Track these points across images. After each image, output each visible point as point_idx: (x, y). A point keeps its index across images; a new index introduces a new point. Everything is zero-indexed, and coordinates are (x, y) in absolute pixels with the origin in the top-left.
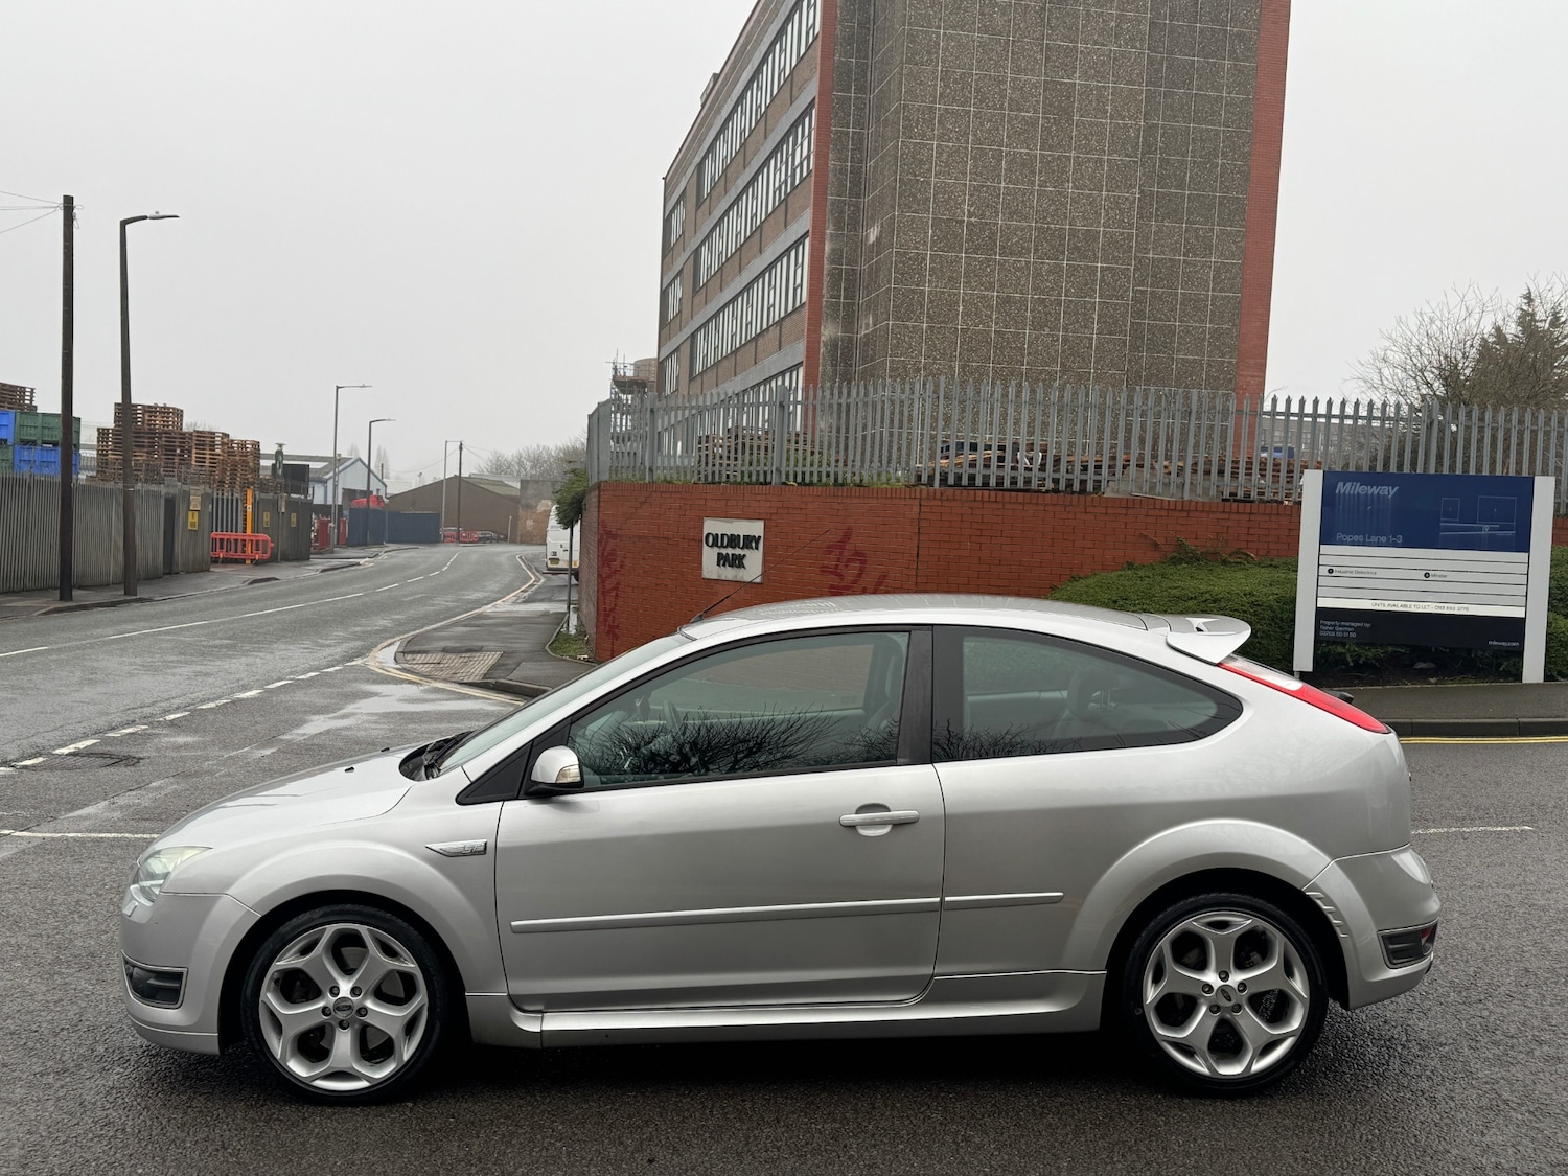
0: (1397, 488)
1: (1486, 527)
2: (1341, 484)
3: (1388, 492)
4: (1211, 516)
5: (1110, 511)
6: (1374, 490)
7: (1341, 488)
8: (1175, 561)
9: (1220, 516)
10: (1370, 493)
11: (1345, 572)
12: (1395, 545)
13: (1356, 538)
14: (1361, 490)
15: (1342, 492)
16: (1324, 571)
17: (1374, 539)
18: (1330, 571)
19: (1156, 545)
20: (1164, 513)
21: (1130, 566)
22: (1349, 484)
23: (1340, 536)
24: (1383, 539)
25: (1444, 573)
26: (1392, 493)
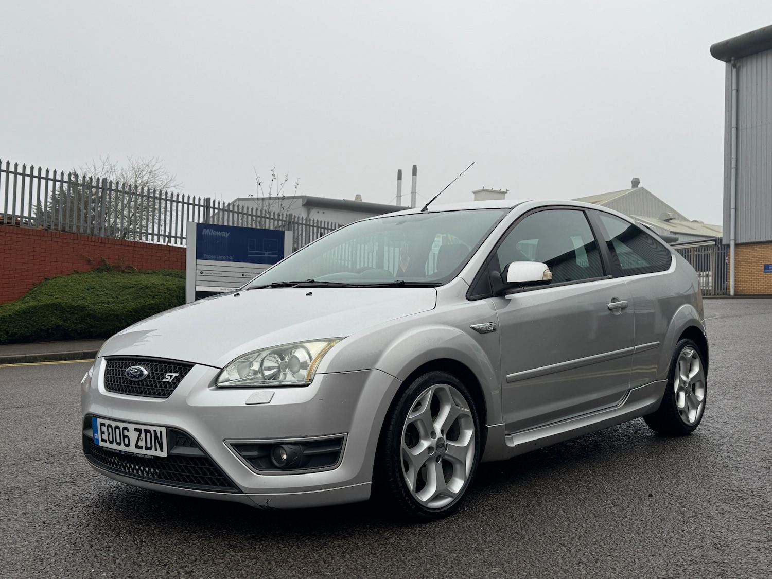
0: (229, 233)
1: (267, 253)
2: (205, 230)
3: (226, 234)
4: (116, 247)
5: (64, 241)
6: (219, 234)
7: (206, 232)
8: (100, 270)
9: (119, 247)
10: (218, 235)
11: (208, 273)
12: (229, 261)
13: (212, 257)
14: (214, 233)
15: (205, 234)
16: (198, 273)
17: (220, 257)
18: (201, 273)
19: (89, 261)
20: (93, 244)
21: (77, 272)
22: (208, 230)
23: (205, 255)
24: (224, 258)
25: (250, 274)
26: (227, 235)
